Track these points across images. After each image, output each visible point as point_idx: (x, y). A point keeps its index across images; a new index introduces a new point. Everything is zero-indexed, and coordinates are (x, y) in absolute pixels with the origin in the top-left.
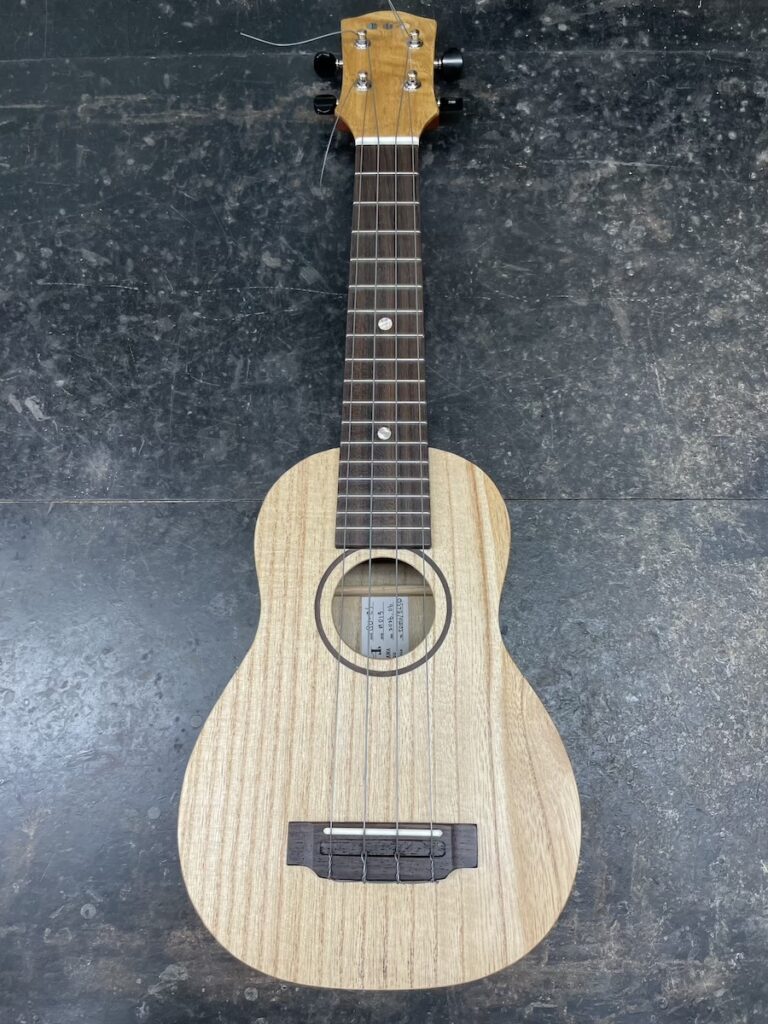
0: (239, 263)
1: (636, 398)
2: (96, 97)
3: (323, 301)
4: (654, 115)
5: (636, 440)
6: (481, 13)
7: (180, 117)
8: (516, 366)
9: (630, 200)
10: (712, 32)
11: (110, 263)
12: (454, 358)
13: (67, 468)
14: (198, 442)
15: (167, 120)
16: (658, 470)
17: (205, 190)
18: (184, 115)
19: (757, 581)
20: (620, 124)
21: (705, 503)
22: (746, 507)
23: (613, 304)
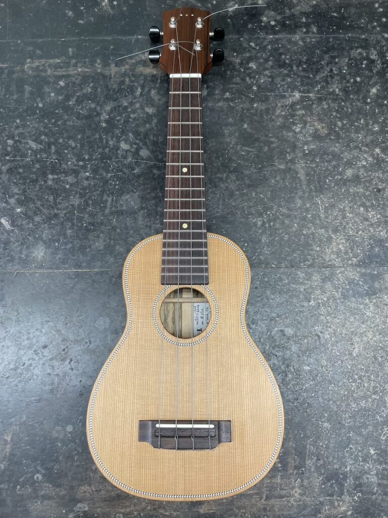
0: (109, 147)
1: (309, 216)
2: (34, 61)
3: (152, 167)
4: (319, 69)
5: (309, 237)
6: (231, 15)
7: (78, 71)
8: (249, 199)
9: (306, 114)
10: (348, 25)
11: (42, 147)
12: (218, 196)
13: (23, 254)
14: (89, 241)
15: (70, 73)
16: (320, 253)
17: (90, 109)
18: (80, 70)
19: (369, 308)
20: (302, 74)
21: (343, 269)
22: (364, 271)
23: (297, 168)
